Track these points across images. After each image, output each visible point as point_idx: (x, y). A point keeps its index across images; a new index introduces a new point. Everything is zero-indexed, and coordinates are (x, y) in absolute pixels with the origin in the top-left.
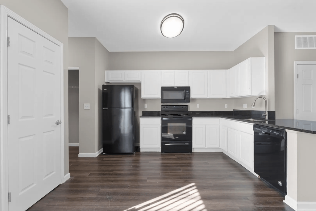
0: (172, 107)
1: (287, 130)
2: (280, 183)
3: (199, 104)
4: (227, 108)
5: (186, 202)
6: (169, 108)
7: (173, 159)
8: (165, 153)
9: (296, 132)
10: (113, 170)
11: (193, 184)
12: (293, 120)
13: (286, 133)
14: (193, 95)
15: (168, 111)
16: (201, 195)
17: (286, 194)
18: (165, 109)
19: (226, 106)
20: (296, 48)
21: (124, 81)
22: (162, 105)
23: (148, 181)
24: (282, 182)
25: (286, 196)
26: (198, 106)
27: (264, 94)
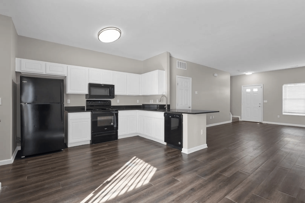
0: (97, 102)
1: (183, 114)
2: (180, 143)
3: (119, 100)
4: (138, 103)
5: (139, 166)
6: (94, 104)
7: (105, 147)
8: (95, 144)
9: (187, 114)
10: (55, 167)
11: (135, 157)
12: (176, 109)
13: (182, 115)
14: (116, 92)
15: (93, 106)
16: (144, 161)
17: (183, 148)
18: (91, 104)
19: (138, 101)
20: (177, 68)
21: (44, 73)
22: (87, 101)
23: (100, 165)
24: (181, 142)
25: (182, 149)
26: (118, 101)
27: (164, 94)
